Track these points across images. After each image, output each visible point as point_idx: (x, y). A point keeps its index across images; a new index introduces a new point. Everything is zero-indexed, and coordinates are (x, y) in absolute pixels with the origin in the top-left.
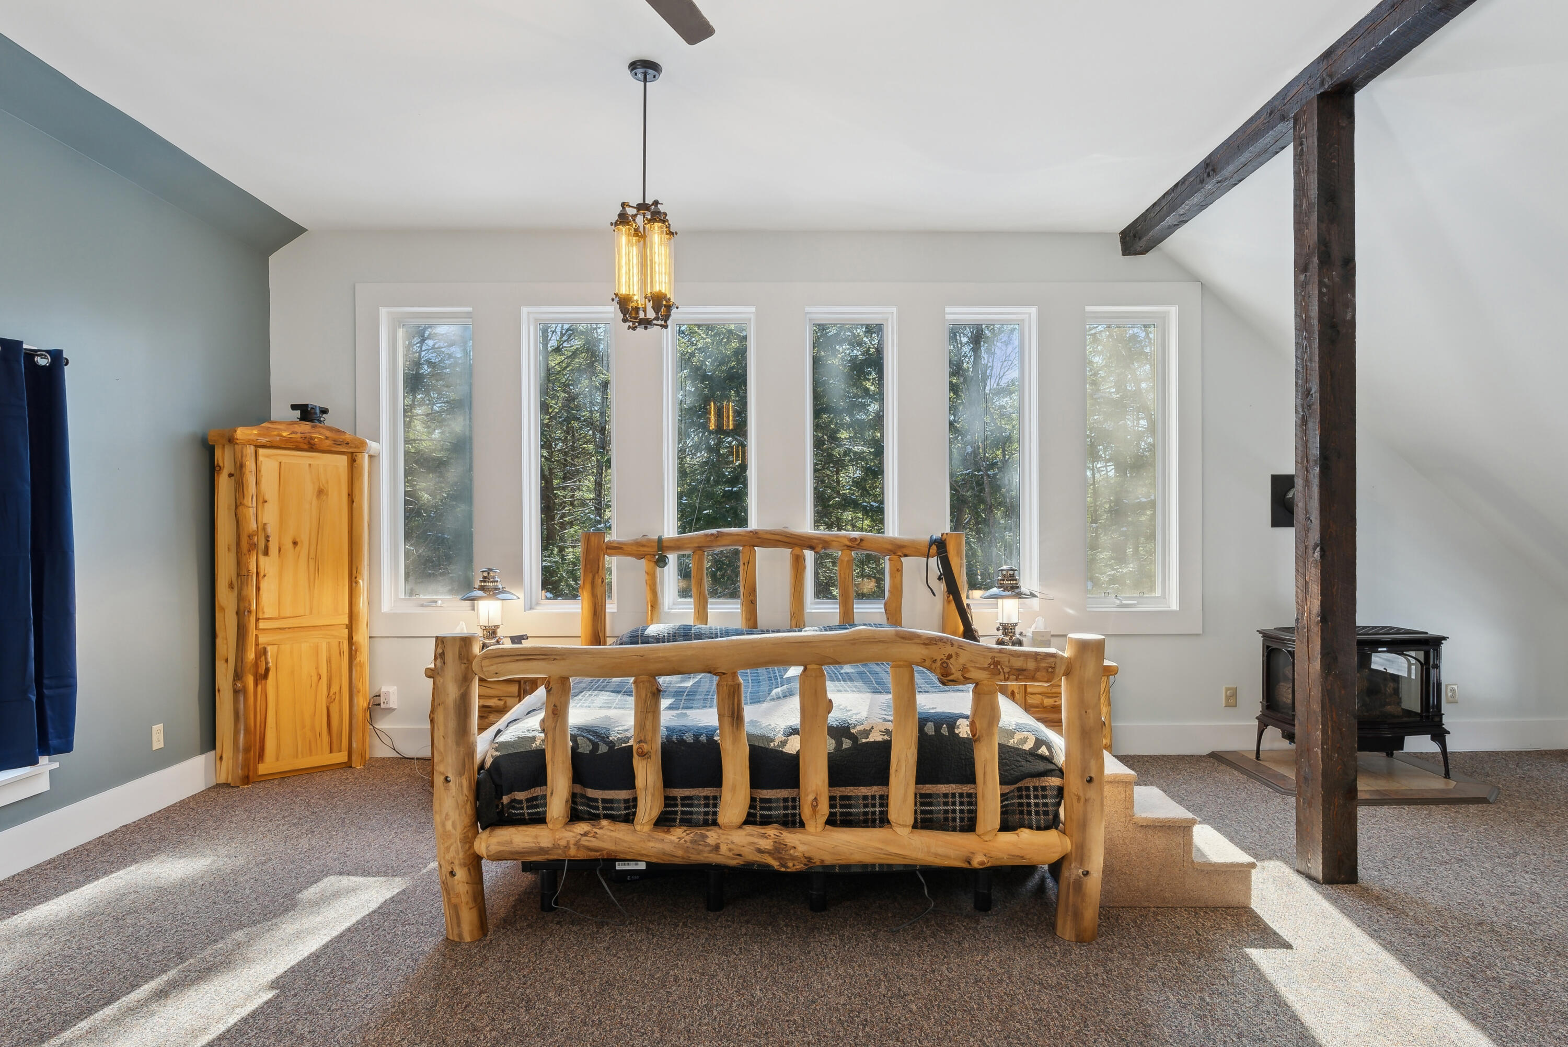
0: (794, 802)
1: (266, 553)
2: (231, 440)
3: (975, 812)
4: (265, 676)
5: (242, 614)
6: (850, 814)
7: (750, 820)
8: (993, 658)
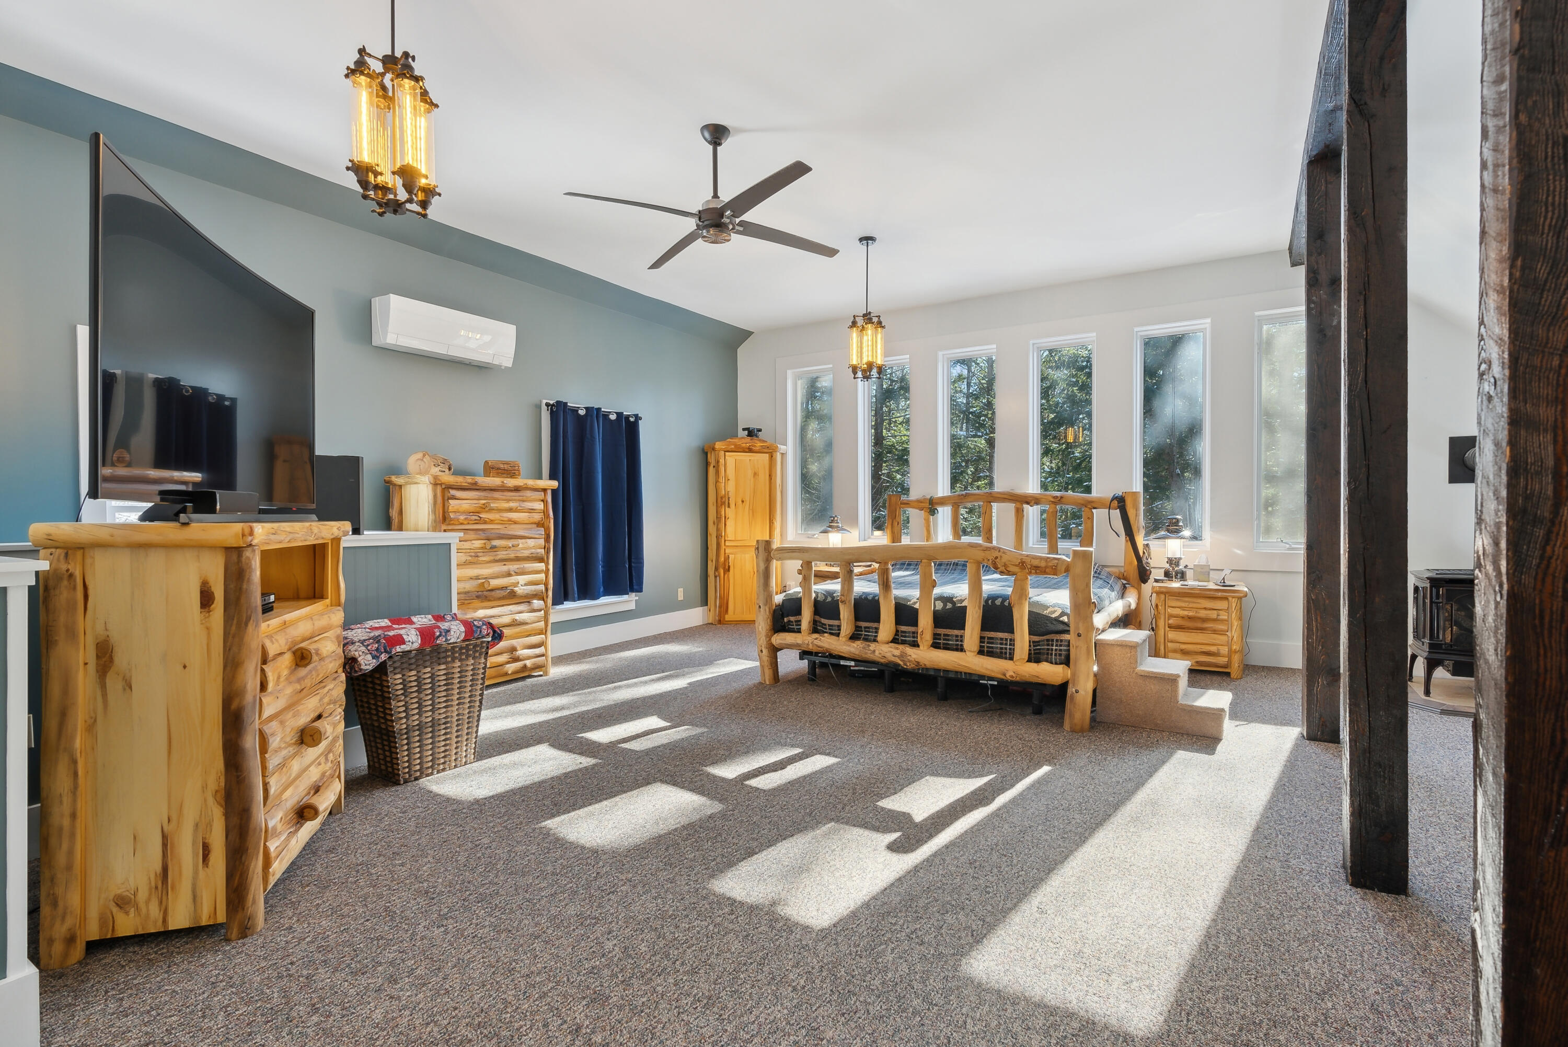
0: (915, 634)
1: (729, 507)
2: (714, 449)
3: (1014, 649)
4: (729, 570)
5: (718, 537)
6: (948, 644)
7: (894, 640)
8: (1022, 559)
